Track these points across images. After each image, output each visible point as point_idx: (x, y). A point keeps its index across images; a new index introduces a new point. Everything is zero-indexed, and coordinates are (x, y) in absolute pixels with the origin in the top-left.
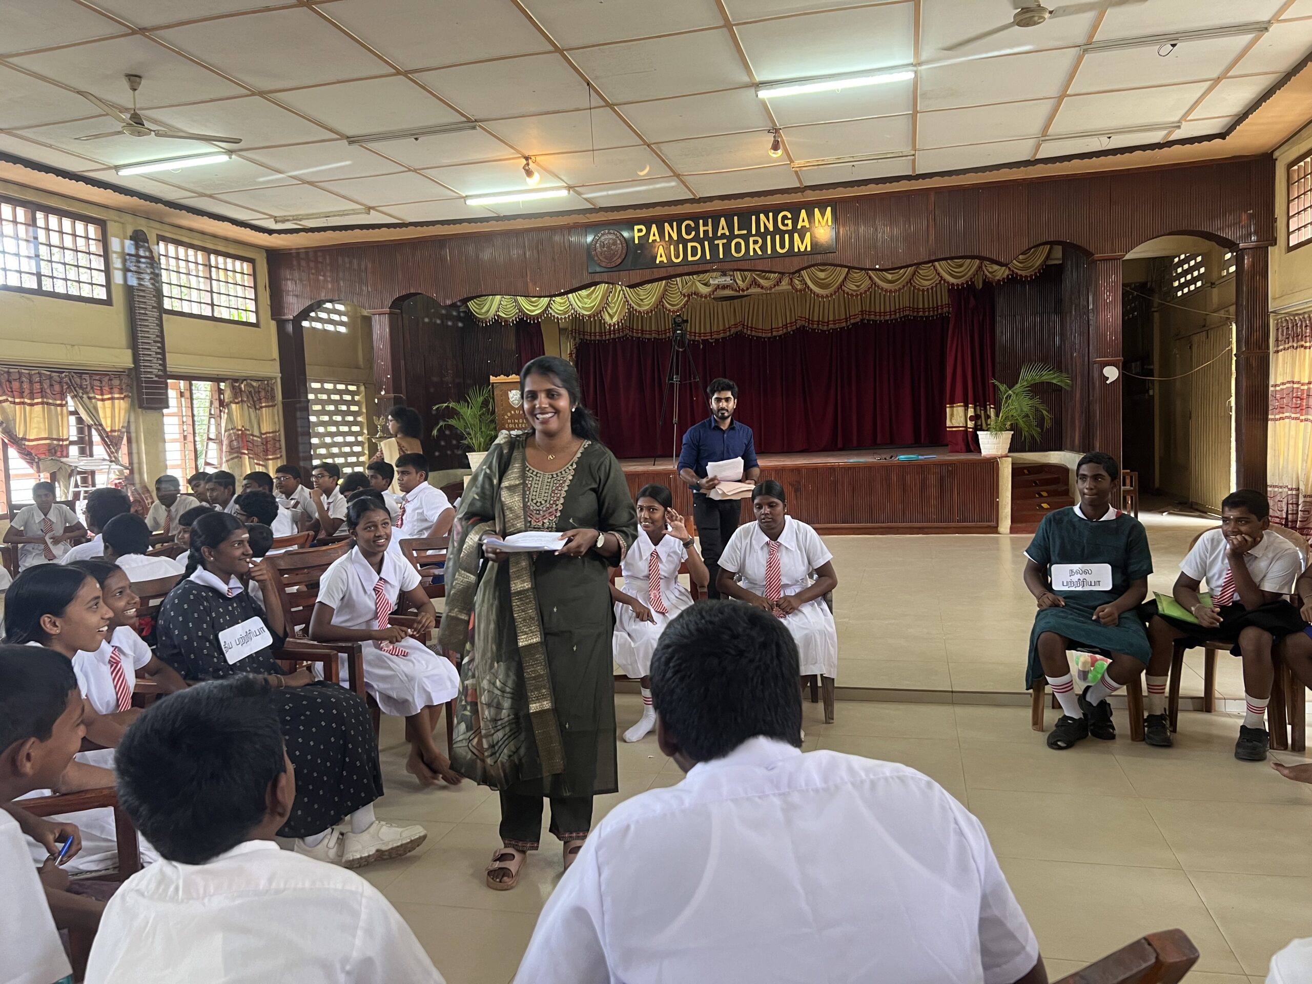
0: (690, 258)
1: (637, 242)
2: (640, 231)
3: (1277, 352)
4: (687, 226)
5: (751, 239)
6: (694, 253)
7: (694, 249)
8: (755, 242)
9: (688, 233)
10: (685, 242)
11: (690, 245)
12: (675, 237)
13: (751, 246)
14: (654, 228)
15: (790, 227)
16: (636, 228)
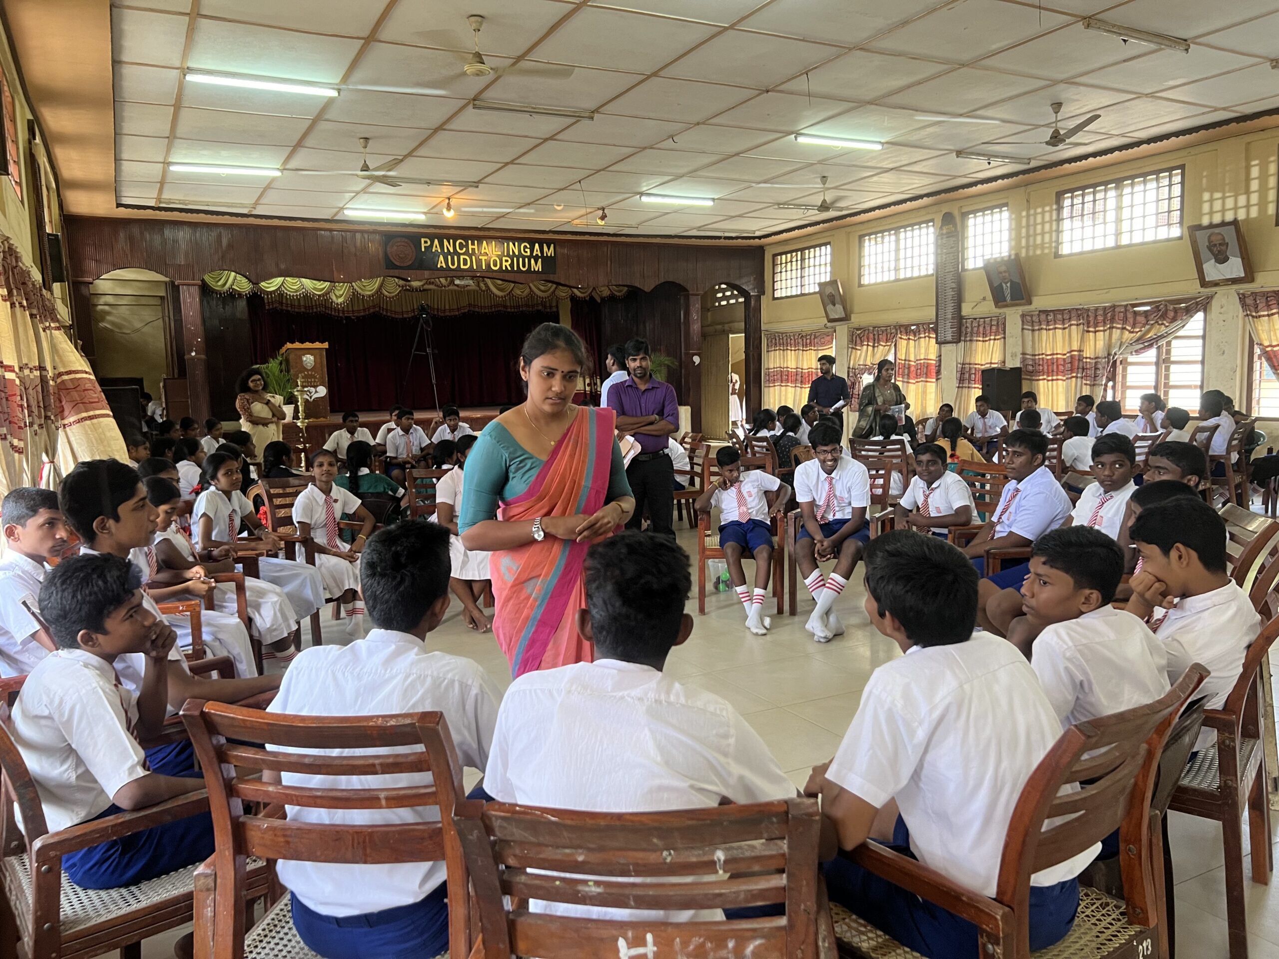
0: (462, 267)
1: (423, 250)
2: (426, 242)
3: (768, 351)
4: (460, 243)
5: (504, 259)
6: (465, 264)
7: (465, 260)
8: (507, 261)
9: (461, 249)
10: (459, 255)
11: (462, 257)
12: (451, 250)
13: (504, 264)
14: (436, 242)
15: (529, 254)
16: (423, 240)
